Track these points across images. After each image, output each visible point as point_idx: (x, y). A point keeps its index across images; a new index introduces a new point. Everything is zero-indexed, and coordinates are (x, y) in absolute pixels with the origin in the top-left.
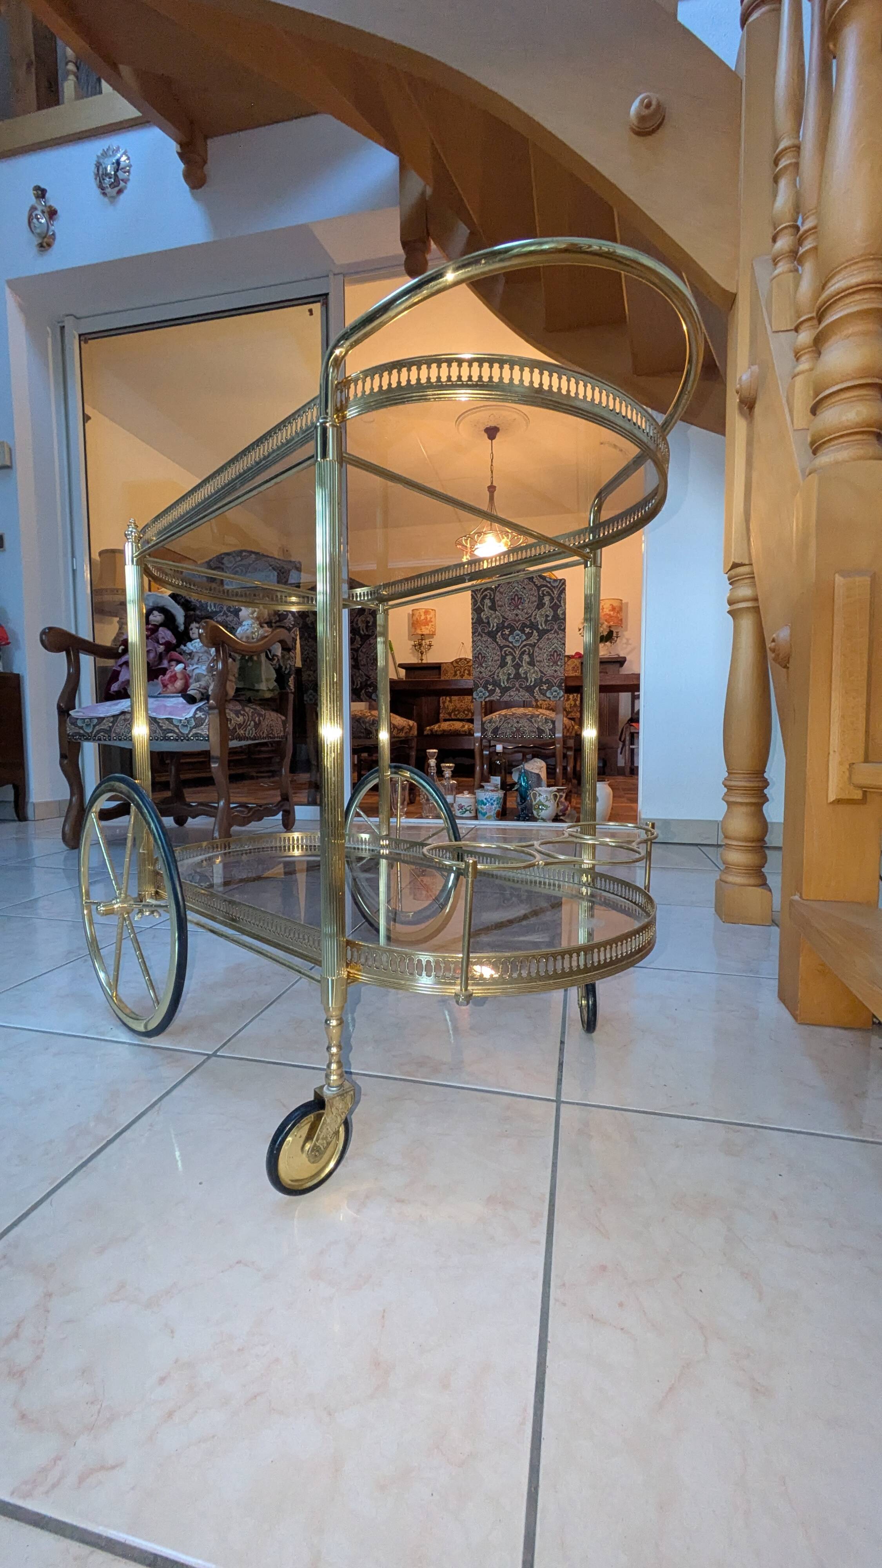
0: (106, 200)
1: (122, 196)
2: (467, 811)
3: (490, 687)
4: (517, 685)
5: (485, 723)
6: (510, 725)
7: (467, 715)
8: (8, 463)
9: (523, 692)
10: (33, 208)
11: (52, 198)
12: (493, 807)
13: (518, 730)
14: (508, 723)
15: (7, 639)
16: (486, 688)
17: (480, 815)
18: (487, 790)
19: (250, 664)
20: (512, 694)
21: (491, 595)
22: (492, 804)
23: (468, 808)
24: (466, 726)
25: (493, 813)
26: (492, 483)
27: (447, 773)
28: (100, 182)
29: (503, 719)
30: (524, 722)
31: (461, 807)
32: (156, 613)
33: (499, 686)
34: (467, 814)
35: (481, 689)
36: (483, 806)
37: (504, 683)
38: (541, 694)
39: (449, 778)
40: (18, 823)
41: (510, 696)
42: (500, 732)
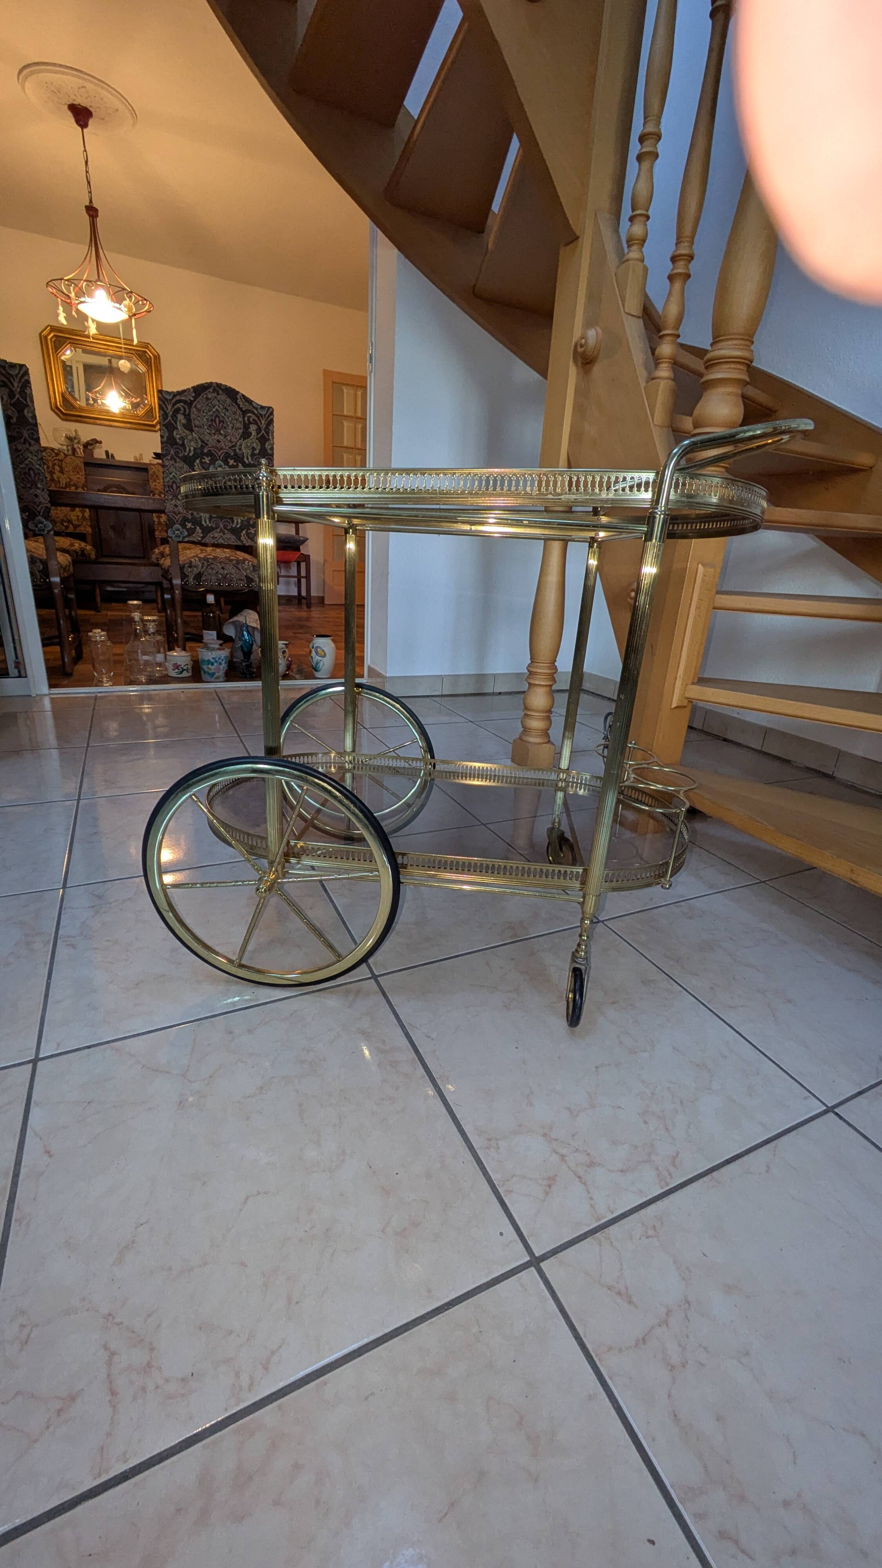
2: (184, 670)
3: (189, 525)
4: (222, 526)
5: (184, 567)
6: (214, 572)
7: (67, 527)
9: (228, 535)
12: (222, 667)
13: (224, 577)
14: (213, 569)
16: (184, 526)
17: (205, 677)
18: (214, 649)
20: (216, 535)
21: (185, 409)
22: (220, 664)
23: (185, 668)
24: (77, 545)
25: (221, 673)
26: (91, 201)
27: (152, 628)
29: (205, 562)
30: (230, 569)
31: (176, 666)
33: (201, 526)
34: (185, 674)
35: (177, 526)
36: (210, 666)
37: (205, 522)
38: (249, 538)
39: (153, 633)
41: (214, 538)
42: (203, 578)
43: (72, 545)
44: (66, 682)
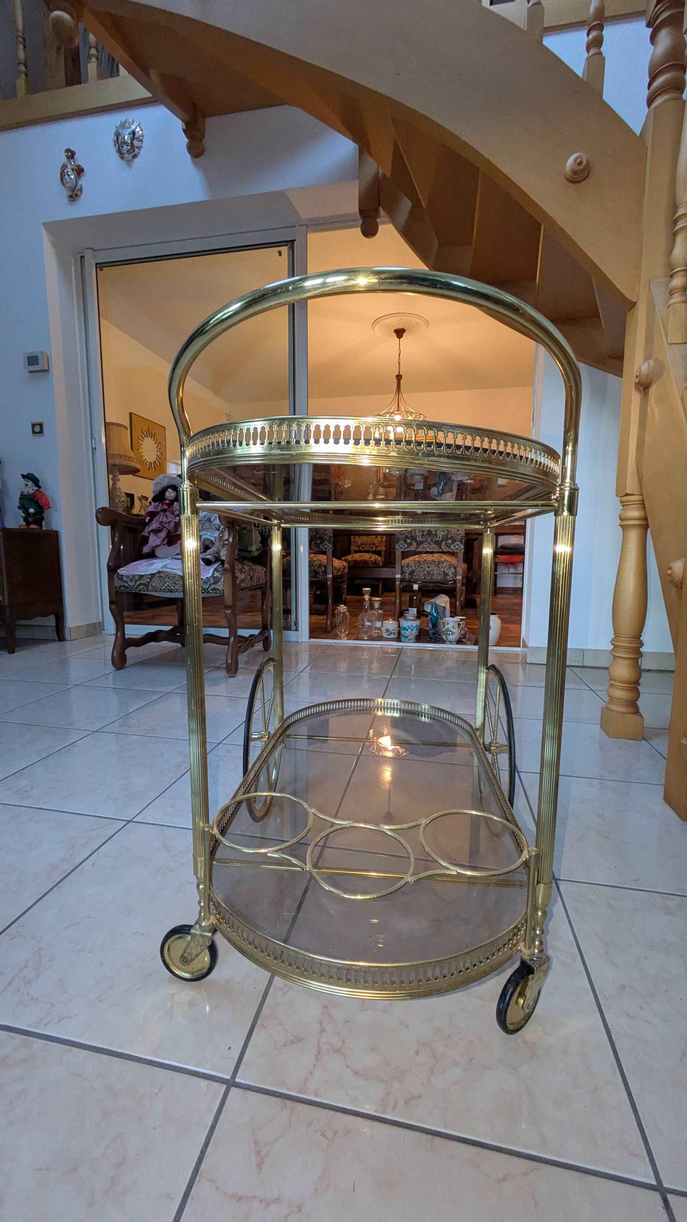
0: (124, 162)
1: (136, 160)
2: (392, 633)
3: (409, 541)
4: (429, 540)
5: (404, 567)
6: (422, 569)
7: (372, 548)
8: (46, 368)
9: (433, 546)
10: (64, 167)
11: (80, 160)
12: (413, 632)
13: (428, 573)
14: (421, 568)
15: (49, 504)
16: (405, 541)
17: (403, 638)
18: (409, 620)
19: (245, 532)
20: (425, 546)
22: (412, 630)
23: (393, 632)
24: (373, 557)
25: (413, 636)
26: (399, 372)
27: (377, 605)
28: (119, 148)
29: (418, 564)
30: (434, 568)
31: (387, 631)
32: (170, 490)
33: (416, 540)
34: (392, 636)
35: (402, 542)
36: (405, 631)
37: (419, 538)
38: (447, 546)
39: (378, 609)
40: (58, 643)
41: (424, 548)
42: (415, 574)
43: (371, 557)
44: (324, 636)
